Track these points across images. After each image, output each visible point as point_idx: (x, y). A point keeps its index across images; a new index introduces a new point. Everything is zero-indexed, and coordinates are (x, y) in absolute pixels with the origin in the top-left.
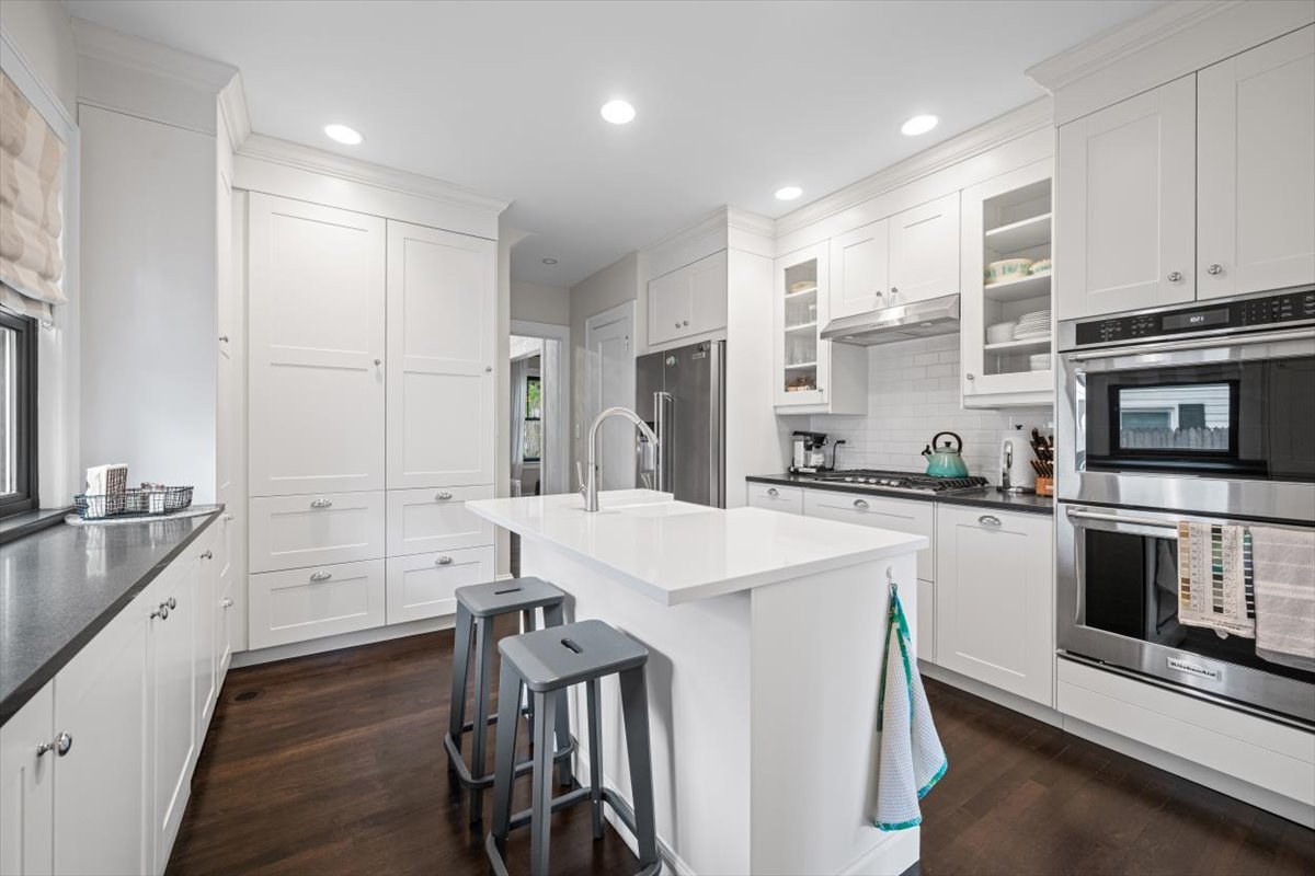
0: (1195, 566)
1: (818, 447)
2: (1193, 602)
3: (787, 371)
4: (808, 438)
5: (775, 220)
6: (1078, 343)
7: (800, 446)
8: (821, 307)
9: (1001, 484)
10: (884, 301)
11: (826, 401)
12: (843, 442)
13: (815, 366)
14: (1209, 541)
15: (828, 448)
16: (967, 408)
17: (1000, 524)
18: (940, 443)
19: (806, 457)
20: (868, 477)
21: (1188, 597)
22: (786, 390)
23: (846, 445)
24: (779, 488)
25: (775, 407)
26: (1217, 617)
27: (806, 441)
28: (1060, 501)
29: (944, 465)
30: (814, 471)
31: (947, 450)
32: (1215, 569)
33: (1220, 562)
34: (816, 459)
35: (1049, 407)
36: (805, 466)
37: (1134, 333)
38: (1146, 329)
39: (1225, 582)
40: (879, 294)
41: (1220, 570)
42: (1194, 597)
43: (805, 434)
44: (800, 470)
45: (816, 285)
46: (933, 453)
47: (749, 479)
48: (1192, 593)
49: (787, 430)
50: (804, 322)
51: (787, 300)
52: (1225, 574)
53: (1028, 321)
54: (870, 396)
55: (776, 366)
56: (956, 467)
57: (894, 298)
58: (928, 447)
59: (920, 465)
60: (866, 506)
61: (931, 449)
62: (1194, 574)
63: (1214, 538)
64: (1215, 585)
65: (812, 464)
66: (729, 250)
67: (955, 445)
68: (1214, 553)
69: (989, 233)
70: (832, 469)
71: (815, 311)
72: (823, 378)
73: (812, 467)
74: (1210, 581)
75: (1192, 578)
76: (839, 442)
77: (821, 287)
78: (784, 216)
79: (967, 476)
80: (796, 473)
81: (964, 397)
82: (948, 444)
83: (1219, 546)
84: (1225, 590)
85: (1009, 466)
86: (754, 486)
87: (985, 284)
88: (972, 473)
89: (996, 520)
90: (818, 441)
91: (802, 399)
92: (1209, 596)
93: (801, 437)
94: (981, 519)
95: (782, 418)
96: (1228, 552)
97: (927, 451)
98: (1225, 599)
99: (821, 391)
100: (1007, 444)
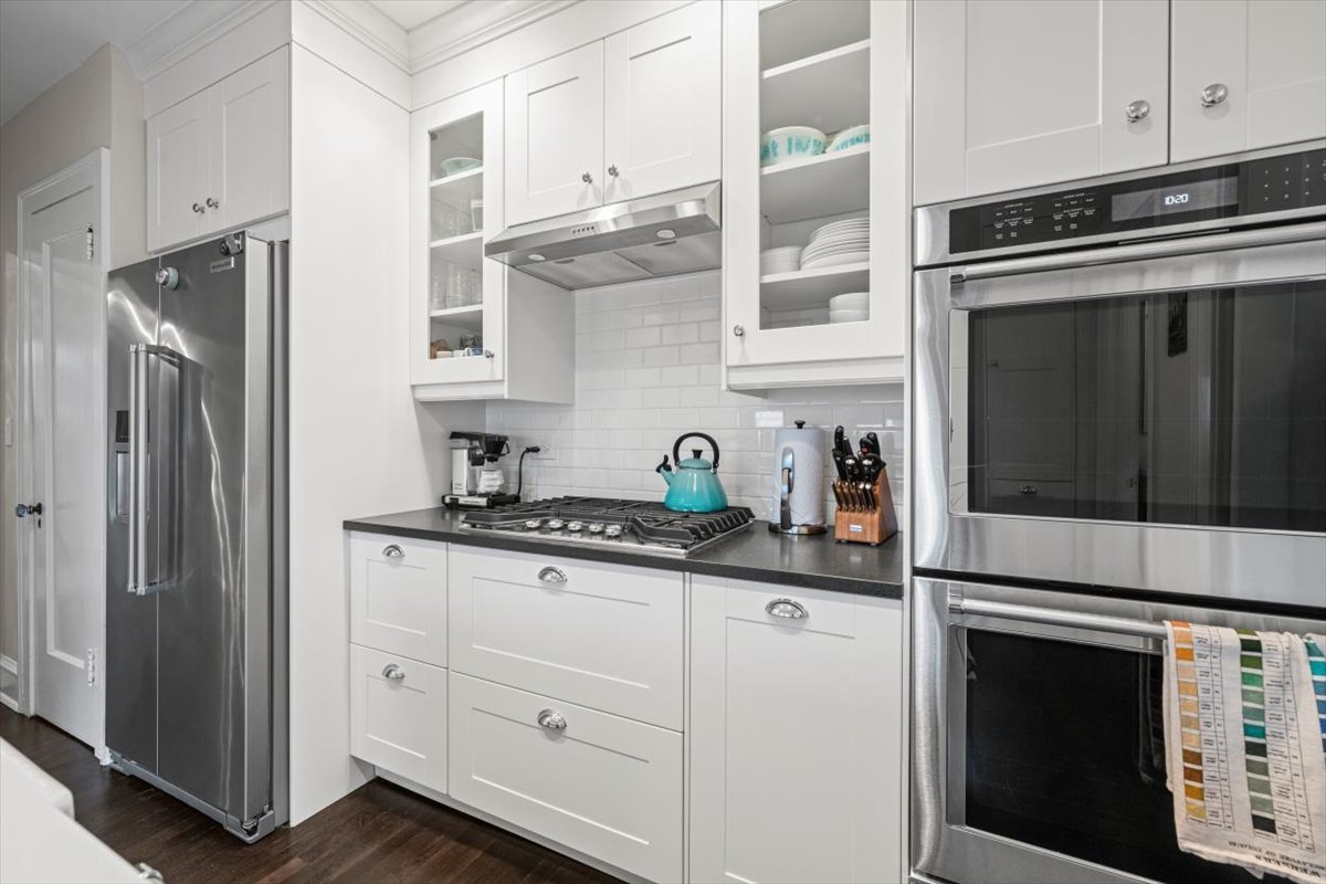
0: (1208, 724)
1: (492, 460)
2: (1213, 804)
3: (434, 321)
4: (476, 443)
5: (407, 31)
6: (952, 251)
7: (462, 457)
8: (490, 204)
9: (777, 520)
10: (596, 190)
11: (499, 377)
12: (536, 450)
13: (481, 312)
14: (1233, 668)
15: (510, 460)
16: (731, 389)
17: (804, 616)
18: (686, 453)
19: (473, 478)
20: (568, 518)
21: (1200, 795)
22: (433, 356)
23: (541, 455)
24: (406, 544)
25: (413, 387)
26: (1262, 839)
27: (471, 450)
28: (917, 572)
29: (692, 491)
30: (483, 502)
31: (696, 464)
32: (1248, 730)
33: (1260, 714)
34: (490, 480)
35: (897, 388)
36: (471, 494)
37: (1058, 228)
38: (1080, 219)
39: (1272, 760)
40: (587, 178)
41: (1261, 733)
42: (1213, 795)
43: (470, 437)
44: (462, 501)
45: (481, 165)
46: (674, 468)
47: (350, 526)
48: (1207, 785)
49: (440, 429)
50: (462, 233)
51: (434, 192)
52: (1270, 743)
53: (831, 234)
54: (577, 375)
55: (414, 311)
56: (711, 493)
57: (612, 187)
58: (666, 458)
59: (654, 489)
60: (562, 579)
61: (671, 462)
62: (1209, 742)
63: (1245, 662)
64: (1250, 766)
65: (482, 489)
66: (294, 47)
67: (708, 456)
68: (1245, 695)
69: (768, 73)
70: (517, 499)
71: (479, 211)
72: (494, 334)
73: (481, 495)
74: (1239, 758)
75: (1206, 752)
76: (528, 450)
77: (489, 168)
78: (423, 24)
79: (727, 508)
80: (453, 507)
81: (728, 368)
82: (697, 454)
83: (1257, 680)
84: (1276, 780)
85: (790, 491)
86: (361, 540)
87: (762, 166)
88: (732, 501)
89: (796, 606)
90: (492, 449)
91: (462, 374)
92: (1242, 793)
93: (463, 442)
94: (773, 605)
95: (427, 407)
96: (1278, 691)
97: (665, 466)
98: (1277, 800)
99: (490, 356)
100: (787, 451)
